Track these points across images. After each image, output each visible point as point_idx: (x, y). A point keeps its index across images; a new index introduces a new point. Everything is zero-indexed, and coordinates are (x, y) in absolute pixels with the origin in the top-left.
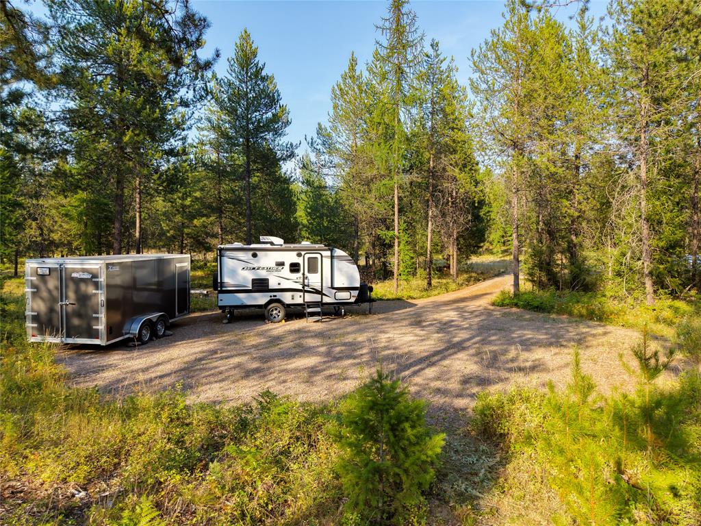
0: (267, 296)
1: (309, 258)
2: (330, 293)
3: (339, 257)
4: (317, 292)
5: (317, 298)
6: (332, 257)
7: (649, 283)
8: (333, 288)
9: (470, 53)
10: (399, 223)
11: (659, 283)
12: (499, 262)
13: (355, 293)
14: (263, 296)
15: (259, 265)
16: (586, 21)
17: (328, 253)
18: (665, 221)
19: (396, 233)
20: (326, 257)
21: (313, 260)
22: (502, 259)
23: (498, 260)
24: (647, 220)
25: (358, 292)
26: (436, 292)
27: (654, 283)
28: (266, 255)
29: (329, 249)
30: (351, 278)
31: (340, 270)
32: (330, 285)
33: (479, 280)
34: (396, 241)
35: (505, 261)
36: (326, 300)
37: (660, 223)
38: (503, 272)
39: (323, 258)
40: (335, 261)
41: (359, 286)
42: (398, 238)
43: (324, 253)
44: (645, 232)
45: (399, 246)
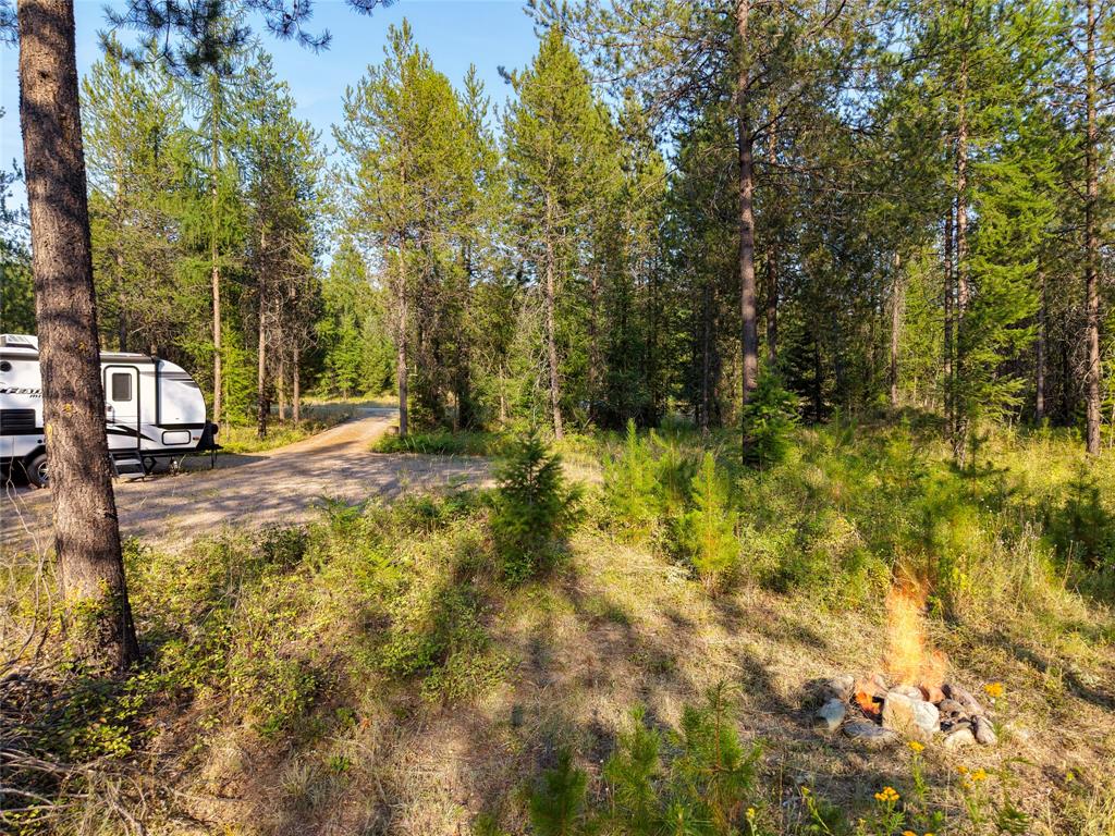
0: (31, 441)
1: (115, 375)
2: (154, 434)
3: (169, 374)
4: (130, 432)
5: (129, 442)
6: (158, 374)
7: (557, 414)
8: (159, 425)
9: (345, 92)
10: (221, 331)
11: (567, 413)
12: (326, 406)
13: (199, 433)
14: (21, 442)
15: (15, 385)
16: (475, 83)
17: (151, 367)
18: (571, 344)
19: (217, 345)
20: (145, 373)
21: (122, 377)
22: (329, 402)
23: (324, 403)
24: (556, 342)
25: (202, 431)
26: (277, 442)
27: (562, 416)
28: (28, 367)
29: (153, 361)
30: (190, 409)
31: (171, 396)
32: (153, 421)
33: (324, 428)
34: (218, 359)
35: (336, 404)
36: (146, 445)
37: (566, 346)
38: (348, 418)
39: (141, 376)
40: (163, 381)
41: (203, 421)
42: (221, 355)
43: (142, 367)
44: (553, 356)
45: (222, 369)
